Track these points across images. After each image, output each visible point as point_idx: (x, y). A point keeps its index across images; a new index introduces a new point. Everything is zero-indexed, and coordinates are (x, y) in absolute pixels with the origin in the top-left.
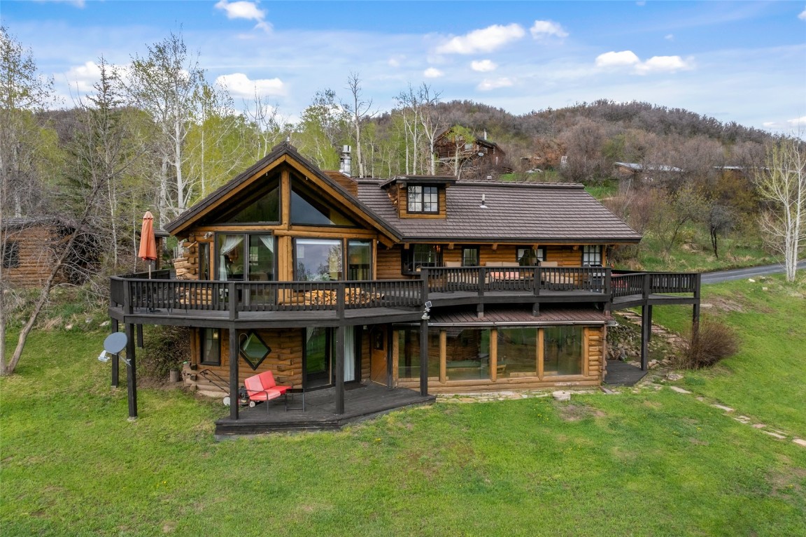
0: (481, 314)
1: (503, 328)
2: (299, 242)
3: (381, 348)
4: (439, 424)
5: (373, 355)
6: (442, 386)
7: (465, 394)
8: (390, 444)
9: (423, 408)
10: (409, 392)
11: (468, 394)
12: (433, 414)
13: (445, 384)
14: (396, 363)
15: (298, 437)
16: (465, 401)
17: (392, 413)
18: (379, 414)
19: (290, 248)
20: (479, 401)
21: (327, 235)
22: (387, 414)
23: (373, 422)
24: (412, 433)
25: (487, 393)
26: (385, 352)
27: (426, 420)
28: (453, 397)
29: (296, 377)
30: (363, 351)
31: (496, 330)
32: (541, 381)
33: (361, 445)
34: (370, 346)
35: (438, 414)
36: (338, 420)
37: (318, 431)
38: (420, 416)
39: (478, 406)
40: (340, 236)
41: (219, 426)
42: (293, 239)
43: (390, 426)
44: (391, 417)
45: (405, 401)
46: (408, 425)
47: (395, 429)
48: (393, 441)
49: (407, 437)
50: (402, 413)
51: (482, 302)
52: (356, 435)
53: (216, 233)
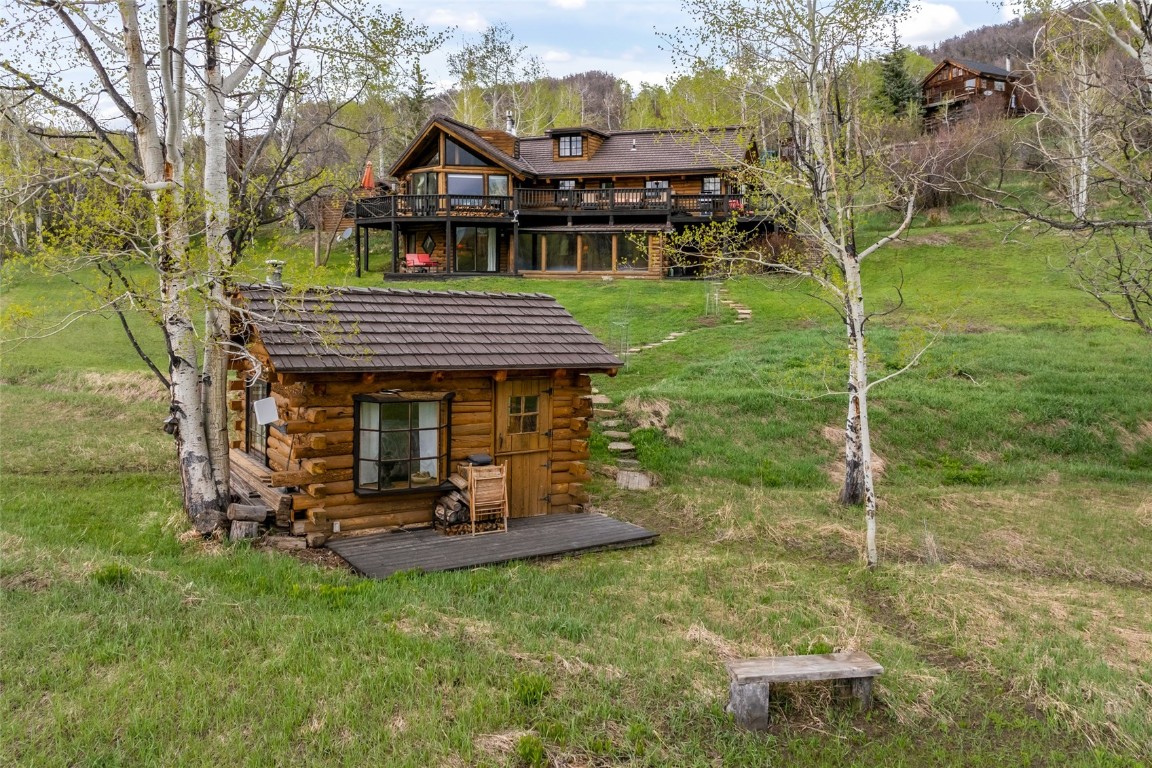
0: (570, 224)
2: (450, 176)
19: (444, 178)
21: (471, 171)
30: (502, 252)
34: (507, 249)
40: (481, 172)
42: (446, 174)
51: (569, 215)
53: (414, 174)
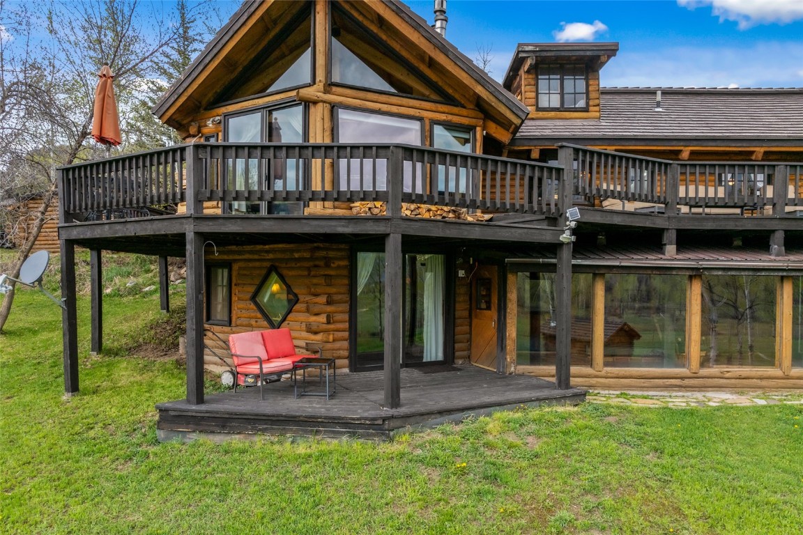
0: (671, 249)
1: (715, 273)
2: (342, 115)
3: (489, 308)
4: (596, 442)
5: (475, 321)
6: (596, 377)
7: (639, 393)
8: (486, 478)
9: (560, 409)
10: (534, 381)
11: (646, 393)
12: (581, 423)
13: (603, 373)
14: (512, 331)
15: (304, 446)
16: (642, 403)
17: (497, 415)
18: (472, 414)
19: (328, 125)
20: (670, 405)
22: (489, 415)
23: (458, 428)
24: (536, 456)
25: (681, 394)
26: (493, 313)
27: (566, 433)
28: (618, 396)
29: (338, 345)
30: (458, 314)
31: (700, 276)
32: (788, 377)
33: (423, 474)
34: (471, 305)
35: (592, 423)
36: (384, 420)
37: (345, 438)
38: (556, 425)
39: (668, 413)
40: (418, 114)
41: (164, 414)
42: (334, 108)
43: (491, 438)
44: (494, 422)
45: (526, 394)
46: (530, 439)
47: (500, 444)
48: (491, 471)
49: (525, 464)
50: (519, 415)
51: (674, 225)
52: (419, 452)
53: (225, 116)
